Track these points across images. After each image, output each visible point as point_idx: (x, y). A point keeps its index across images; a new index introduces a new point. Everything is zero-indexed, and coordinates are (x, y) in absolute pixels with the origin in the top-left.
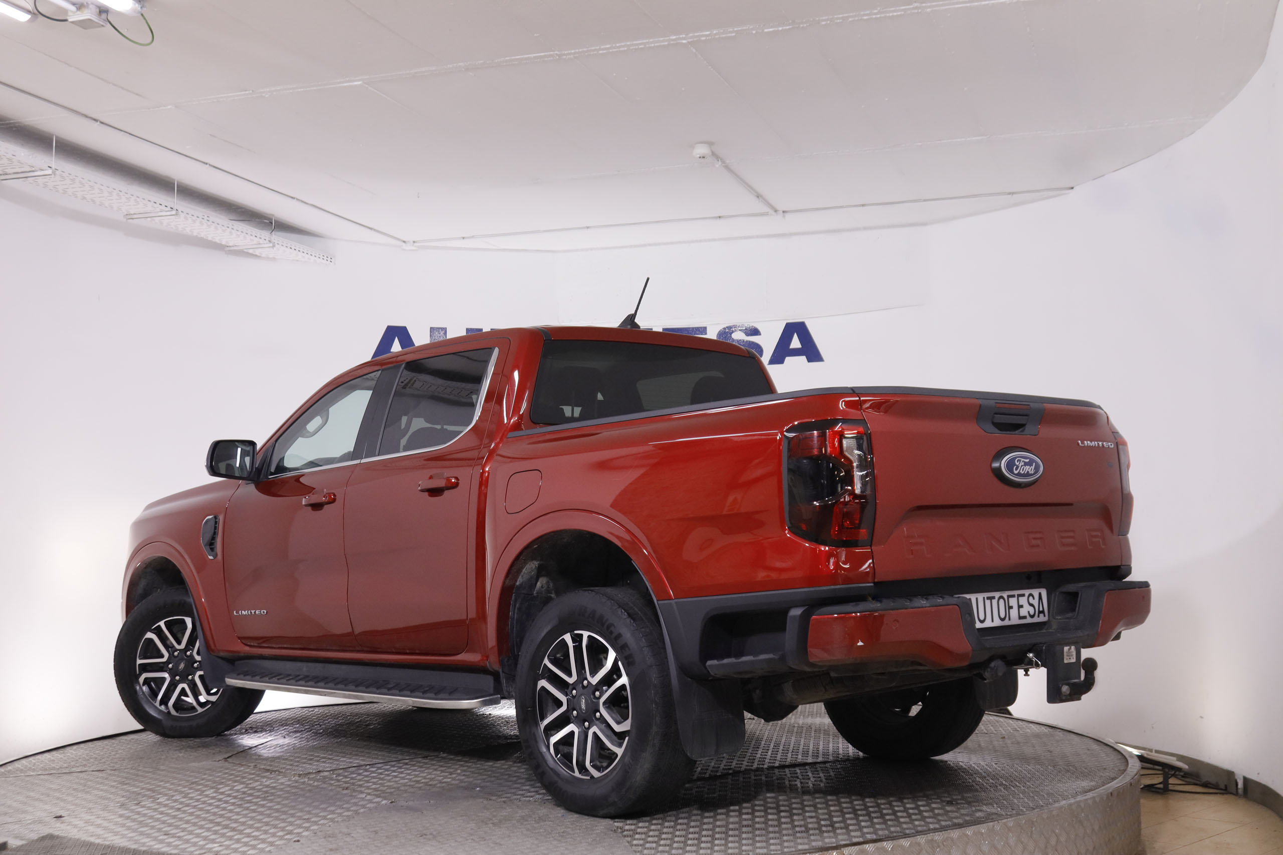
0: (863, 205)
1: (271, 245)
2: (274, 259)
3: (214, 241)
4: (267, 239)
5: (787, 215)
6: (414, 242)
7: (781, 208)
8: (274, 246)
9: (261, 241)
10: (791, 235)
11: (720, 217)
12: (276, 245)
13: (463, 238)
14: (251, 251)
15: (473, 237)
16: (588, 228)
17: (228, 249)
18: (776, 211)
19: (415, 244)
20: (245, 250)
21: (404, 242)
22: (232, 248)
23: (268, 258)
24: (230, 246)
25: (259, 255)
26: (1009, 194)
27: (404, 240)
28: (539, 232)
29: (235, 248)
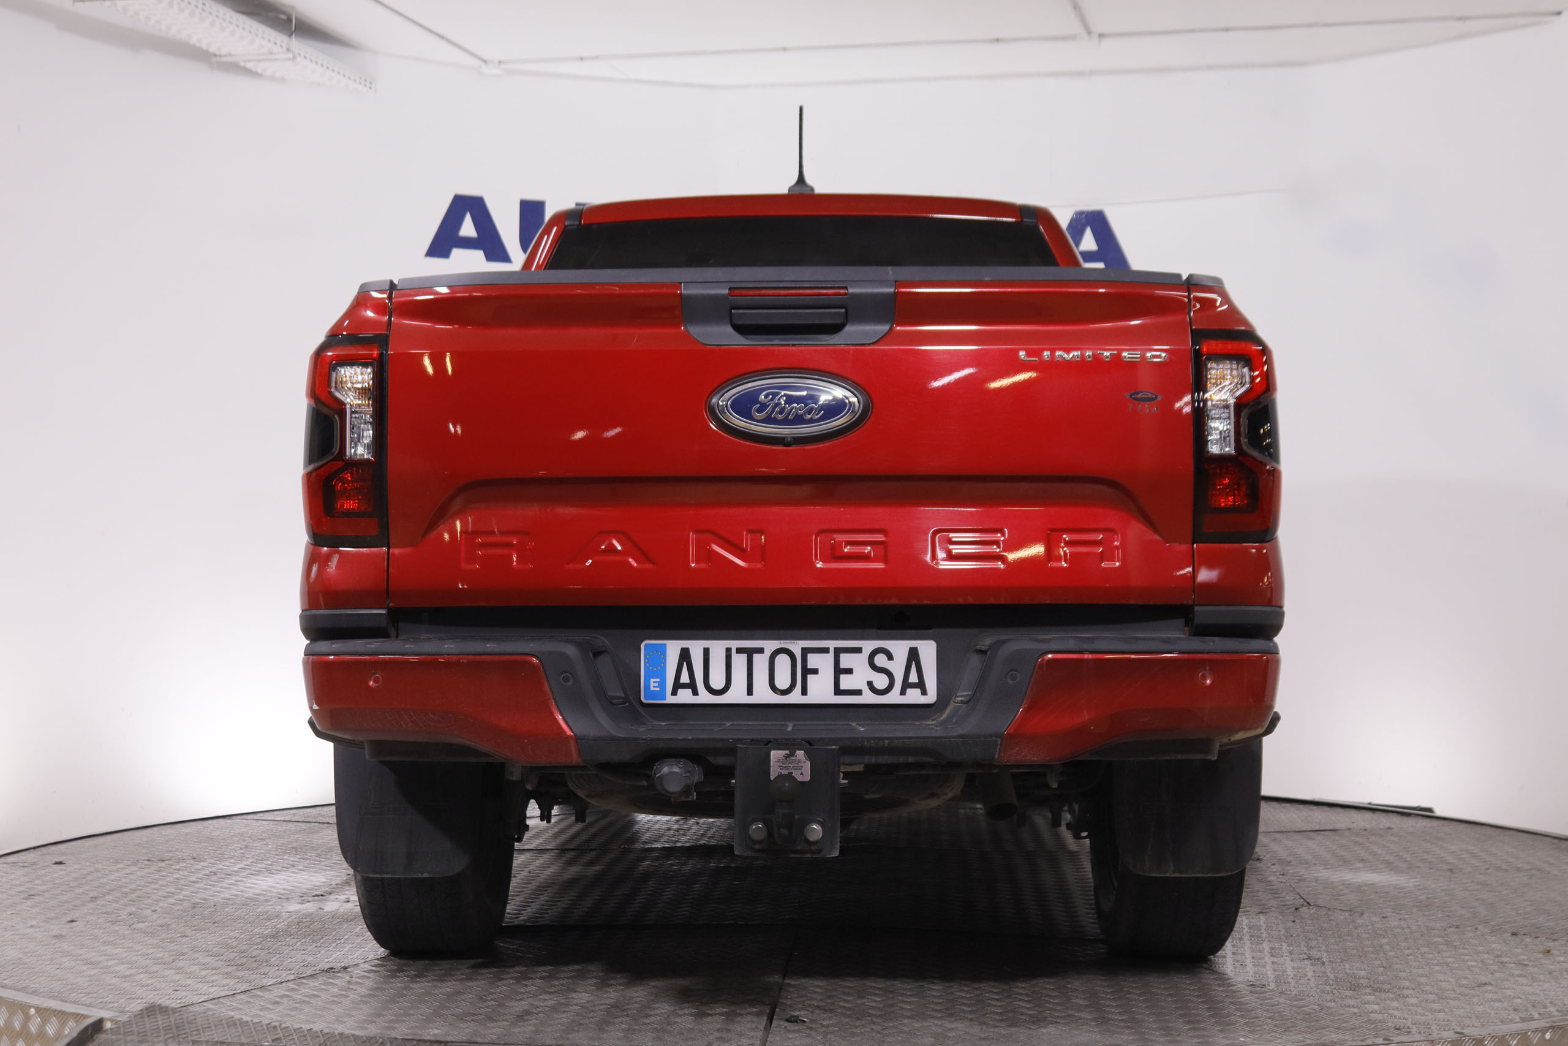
0: (1227, 30)
1: (290, 55)
2: (282, 80)
3: (198, 45)
4: (285, 46)
5: (1106, 42)
6: (500, 62)
7: (1097, 28)
8: (294, 58)
9: (276, 49)
10: (1092, 73)
11: (998, 40)
12: (298, 58)
13: (582, 59)
14: (249, 65)
15: (596, 58)
16: (785, 49)
17: (218, 59)
18: (1089, 32)
19: (503, 66)
20: (242, 64)
21: (485, 61)
22: (224, 59)
23: (273, 78)
24: (220, 56)
25: (259, 71)
26: (1460, 19)
27: (486, 57)
28: (703, 53)
29: (229, 59)
